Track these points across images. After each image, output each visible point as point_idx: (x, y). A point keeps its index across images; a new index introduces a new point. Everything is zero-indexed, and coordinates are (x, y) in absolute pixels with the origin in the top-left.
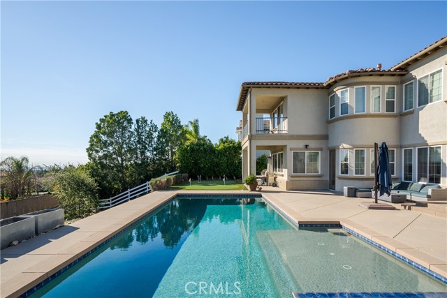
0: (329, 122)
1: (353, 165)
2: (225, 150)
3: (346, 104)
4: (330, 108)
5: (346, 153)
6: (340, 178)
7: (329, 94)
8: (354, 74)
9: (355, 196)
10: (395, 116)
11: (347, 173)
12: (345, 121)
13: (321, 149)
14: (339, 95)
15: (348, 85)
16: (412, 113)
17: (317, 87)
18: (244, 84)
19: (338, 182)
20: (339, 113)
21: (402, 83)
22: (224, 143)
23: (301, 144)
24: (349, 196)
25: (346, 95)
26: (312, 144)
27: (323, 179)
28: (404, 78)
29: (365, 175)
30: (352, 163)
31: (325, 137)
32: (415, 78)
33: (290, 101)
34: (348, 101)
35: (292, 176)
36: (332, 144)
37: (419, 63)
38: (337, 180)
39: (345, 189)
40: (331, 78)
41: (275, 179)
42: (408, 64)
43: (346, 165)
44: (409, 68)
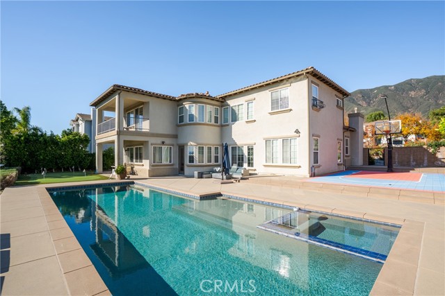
0: (178, 126)
1: (197, 157)
2: (70, 142)
3: (192, 115)
4: (179, 116)
5: (192, 148)
6: (188, 166)
7: (178, 106)
8: (198, 96)
9: (202, 177)
10: (219, 126)
11: (193, 162)
12: (192, 126)
13: (173, 145)
14: (188, 108)
15: (194, 102)
16: (228, 125)
17: (172, 99)
18: (115, 85)
19: (186, 169)
20: (187, 120)
21: (222, 106)
22: (67, 135)
23: (159, 140)
24: (199, 178)
25: (192, 109)
26: (167, 141)
27: (174, 167)
28: (223, 104)
29: (204, 164)
30: (196, 155)
31: (175, 136)
32: (229, 105)
33: (151, 106)
34: (194, 113)
35: (153, 166)
36: (181, 141)
37: (231, 97)
38: (185, 167)
39: (196, 173)
40: (182, 95)
41: (132, 168)
42: (226, 96)
43: (193, 157)
44: (226, 99)
